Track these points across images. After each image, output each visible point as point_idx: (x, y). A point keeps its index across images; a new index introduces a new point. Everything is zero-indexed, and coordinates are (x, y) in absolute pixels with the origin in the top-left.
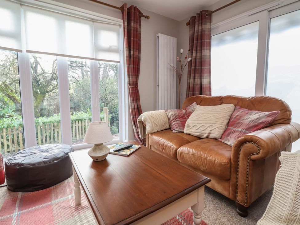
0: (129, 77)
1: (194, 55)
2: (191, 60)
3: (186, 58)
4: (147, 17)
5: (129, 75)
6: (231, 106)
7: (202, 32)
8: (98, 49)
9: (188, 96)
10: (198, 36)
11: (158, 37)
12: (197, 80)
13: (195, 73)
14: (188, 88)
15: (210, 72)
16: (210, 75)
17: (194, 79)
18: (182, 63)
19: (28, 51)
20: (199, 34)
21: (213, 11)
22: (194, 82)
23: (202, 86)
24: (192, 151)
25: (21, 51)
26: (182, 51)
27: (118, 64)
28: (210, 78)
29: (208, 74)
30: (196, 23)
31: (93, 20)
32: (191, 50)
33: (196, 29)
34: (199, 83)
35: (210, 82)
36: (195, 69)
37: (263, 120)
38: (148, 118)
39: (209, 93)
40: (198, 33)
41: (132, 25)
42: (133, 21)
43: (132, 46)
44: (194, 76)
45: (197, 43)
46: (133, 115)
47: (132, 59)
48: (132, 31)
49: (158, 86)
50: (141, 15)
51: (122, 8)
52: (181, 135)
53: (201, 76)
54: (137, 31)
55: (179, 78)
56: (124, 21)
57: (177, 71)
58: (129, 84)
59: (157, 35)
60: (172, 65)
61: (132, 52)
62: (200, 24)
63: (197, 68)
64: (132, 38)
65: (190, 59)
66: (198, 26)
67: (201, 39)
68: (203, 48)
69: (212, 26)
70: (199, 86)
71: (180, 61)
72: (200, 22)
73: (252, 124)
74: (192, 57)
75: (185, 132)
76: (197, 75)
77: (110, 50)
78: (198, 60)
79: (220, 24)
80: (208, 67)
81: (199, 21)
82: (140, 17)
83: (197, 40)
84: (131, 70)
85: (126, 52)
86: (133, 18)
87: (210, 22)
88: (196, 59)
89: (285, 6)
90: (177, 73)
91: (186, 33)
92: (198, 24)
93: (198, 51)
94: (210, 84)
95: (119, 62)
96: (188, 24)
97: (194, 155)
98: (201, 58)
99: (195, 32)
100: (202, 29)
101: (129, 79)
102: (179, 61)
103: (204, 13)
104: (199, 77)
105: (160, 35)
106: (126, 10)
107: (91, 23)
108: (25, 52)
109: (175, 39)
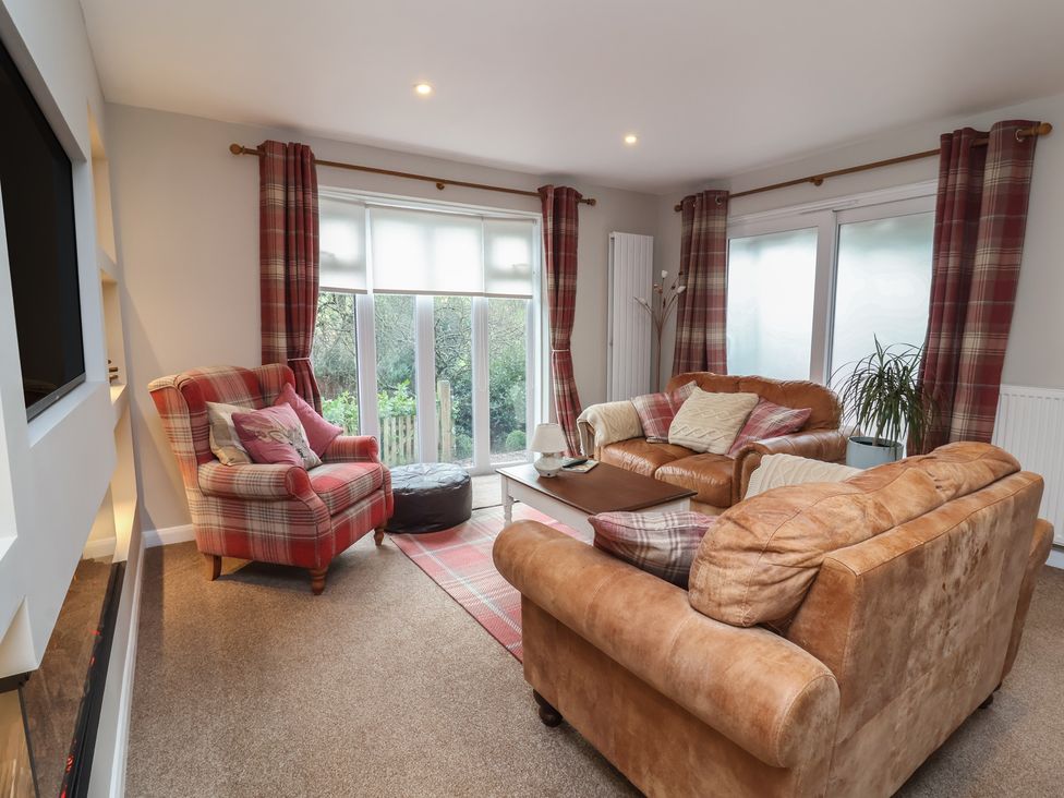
0: (554, 332)
1: (690, 281)
2: (685, 291)
3: (673, 288)
4: (591, 202)
5: (554, 326)
6: (752, 397)
7: (707, 234)
8: (491, 273)
9: (676, 368)
10: (699, 241)
11: (613, 239)
12: (698, 335)
13: (692, 320)
14: (678, 351)
15: (724, 320)
16: (724, 327)
17: (691, 332)
18: (664, 296)
19: (375, 291)
20: (703, 237)
21: (732, 193)
22: (690, 339)
23: (708, 349)
24: (678, 471)
25: (365, 292)
26: (664, 274)
27: (529, 300)
28: (724, 332)
29: (719, 324)
30: (696, 214)
31: (482, 218)
32: (684, 273)
33: (696, 226)
34: (701, 341)
35: (724, 340)
36: (693, 312)
37: (788, 422)
38: (598, 416)
39: (721, 363)
40: (699, 235)
41: (563, 226)
42: (564, 219)
43: (562, 269)
44: (691, 326)
45: (697, 257)
46: (560, 409)
47: (561, 294)
48: (563, 239)
49: (612, 344)
50: (578, 197)
51: (543, 193)
52: (661, 447)
53: (705, 327)
54: (571, 236)
55: (658, 327)
56: (545, 217)
57: (653, 312)
58: (554, 344)
59: (611, 236)
60: (643, 300)
61: (561, 282)
62: (704, 219)
63: (697, 309)
64: (563, 254)
65: (681, 289)
66: (701, 221)
67: (706, 250)
68: (709, 269)
69: (730, 220)
70: (700, 348)
71: (661, 292)
72: (705, 212)
73: (772, 429)
74: (686, 285)
75: (671, 441)
76: (696, 324)
77: (516, 275)
78: (698, 293)
79: (746, 218)
80: (720, 309)
81: (701, 210)
82: (577, 203)
83: (698, 251)
84: (560, 317)
85: (550, 281)
86: (564, 213)
87: (726, 214)
88: (695, 290)
90: (653, 317)
91: (675, 228)
92: (701, 216)
93: (700, 274)
94: (724, 345)
95: (531, 297)
96: (678, 209)
97: (682, 476)
98: (705, 289)
99: (694, 231)
100: (707, 229)
101: (554, 335)
102: (658, 293)
103: (712, 196)
104: (702, 330)
105: (616, 235)
106: (551, 195)
107: (479, 221)
108: (370, 293)
109: (650, 239)
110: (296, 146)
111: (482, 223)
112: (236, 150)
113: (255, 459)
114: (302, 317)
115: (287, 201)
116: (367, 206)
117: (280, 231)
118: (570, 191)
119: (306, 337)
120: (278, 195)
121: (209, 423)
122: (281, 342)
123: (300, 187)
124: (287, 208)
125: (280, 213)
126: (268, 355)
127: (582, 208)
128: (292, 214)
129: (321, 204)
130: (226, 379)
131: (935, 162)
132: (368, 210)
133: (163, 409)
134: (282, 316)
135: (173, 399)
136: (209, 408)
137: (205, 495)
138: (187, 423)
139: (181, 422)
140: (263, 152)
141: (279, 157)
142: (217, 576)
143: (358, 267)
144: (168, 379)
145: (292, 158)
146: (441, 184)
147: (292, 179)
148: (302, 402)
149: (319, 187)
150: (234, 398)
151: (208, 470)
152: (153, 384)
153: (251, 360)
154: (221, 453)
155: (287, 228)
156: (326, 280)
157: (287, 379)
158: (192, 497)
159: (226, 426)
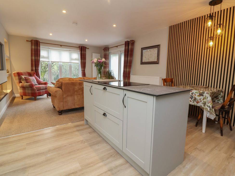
5: (81, 68)
8: (71, 59)
19: (51, 61)
21: (109, 47)
25: (49, 62)
29: (108, 68)
41: (82, 52)
43: (82, 59)
47: (82, 63)
48: (82, 54)
50: (86, 48)
51: (79, 47)
54: (84, 54)
61: (82, 61)
64: (83, 56)
72: (105, 51)
77: (76, 59)
84: (82, 66)
85: (81, 61)
89: (121, 45)
95: (79, 63)
96: (103, 50)
100: (106, 53)
103: (106, 48)
105: (93, 54)
106: (80, 47)
107: (69, 51)
108: (50, 62)
109: (100, 54)
110: (36, 40)
111: (70, 51)
112: (27, 41)
113: (27, 83)
114: (37, 65)
115: (35, 48)
116: (49, 49)
117: (34, 52)
118: (83, 47)
119: (38, 68)
120: (33, 47)
121: (21, 78)
122: (34, 68)
123: (37, 46)
124: (35, 49)
125: (34, 50)
126: (32, 70)
127: (87, 49)
128: (36, 50)
129: (41, 48)
130: (25, 73)
131: (124, 45)
132: (50, 49)
133: (15, 76)
134: (34, 65)
135: (16, 74)
136: (21, 76)
137: (20, 87)
138: (18, 78)
139: (17, 78)
140: (31, 41)
141: (34, 42)
142: (22, 99)
143: (48, 58)
144: (15, 72)
145: (36, 42)
146: (61, 46)
147: (36, 45)
148: (36, 77)
149: (40, 46)
150: (26, 75)
151: (21, 84)
152: (13, 73)
153: (29, 71)
154: (22, 82)
155: (35, 52)
156: (41, 59)
157: (34, 73)
158: (19, 88)
159: (23, 78)
